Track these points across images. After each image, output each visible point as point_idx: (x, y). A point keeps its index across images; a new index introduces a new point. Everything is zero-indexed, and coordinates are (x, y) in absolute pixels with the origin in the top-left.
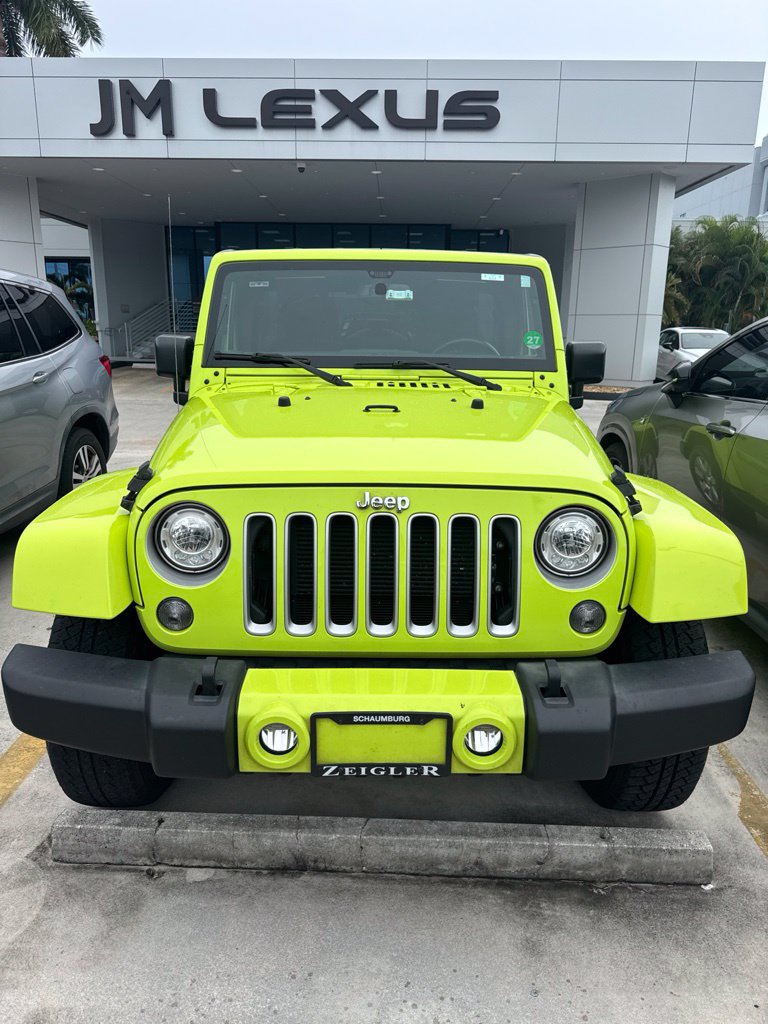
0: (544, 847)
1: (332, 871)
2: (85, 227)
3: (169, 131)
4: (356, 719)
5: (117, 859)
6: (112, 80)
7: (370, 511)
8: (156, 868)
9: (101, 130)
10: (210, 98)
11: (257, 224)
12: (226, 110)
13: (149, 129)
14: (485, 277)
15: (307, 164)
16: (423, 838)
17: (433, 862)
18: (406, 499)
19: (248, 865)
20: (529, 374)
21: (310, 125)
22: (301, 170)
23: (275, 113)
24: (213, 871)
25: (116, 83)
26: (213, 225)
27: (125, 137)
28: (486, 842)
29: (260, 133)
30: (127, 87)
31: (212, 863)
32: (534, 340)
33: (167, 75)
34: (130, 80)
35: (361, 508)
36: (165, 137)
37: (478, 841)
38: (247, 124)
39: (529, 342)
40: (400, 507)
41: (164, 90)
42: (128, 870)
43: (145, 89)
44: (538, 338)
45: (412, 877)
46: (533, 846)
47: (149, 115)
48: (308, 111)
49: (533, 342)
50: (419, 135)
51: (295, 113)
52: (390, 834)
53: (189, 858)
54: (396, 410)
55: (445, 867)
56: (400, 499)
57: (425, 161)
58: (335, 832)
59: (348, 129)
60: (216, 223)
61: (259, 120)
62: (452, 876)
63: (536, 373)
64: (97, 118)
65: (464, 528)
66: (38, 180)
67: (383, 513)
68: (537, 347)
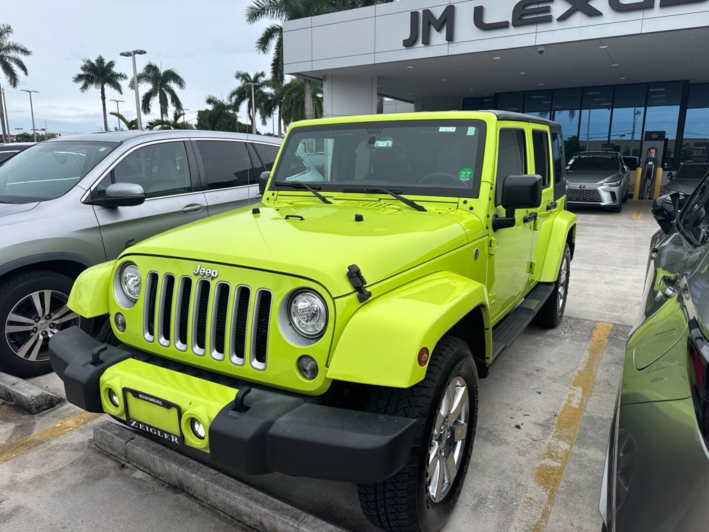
0: (294, 527)
1: (195, 498)
2: (412, 102)
3: (450, 38)
4: (140, 396)
5: (115, 453)
6: (418, 11)
7: (199, 277)
8: (127, 464)
9: (409, 43)
10: (479, 12)
11: (524, 92)
12: (488, 19)
13: (438, 38)
14: (442, 129)
15: (546, 48)
16: (233, 495)
17: (239, 513)
18: (216, 271)
19: (161, 478)
20: (455, 199)
21: (548, 20)
22: (541, 52)
23: (522, 15)
24: (147, 475)
25: (421, 12)
26: (494, 95)
27: (423, 45)
28: (264, 510)
29: (512, 30)
30: (427, 13)
31: (148, 471)
32: (466, 174)
33: (452, 2)
34: (429, 9)
35: (196, 275)
36: (447, 42)
37: (260, 508)
38: (503, 26)
39: (462, 176)
40: (213, 275)
41: (450, 12)
42: (116, 461)
43: (438, 13)
44: (470, 173)
45: (230, 518)
46: (288, 524)
47: (439, 30)
48: (548, 10)
49: (465, 175)
50: (638, 15)
51: (538, 13)
52: (220, 486)
53: (140, 465)
54: (302, 219)
55: (245, 518)
56: (213, 271)
57: (641, 34)
58: (196, 473)
59: (578, 19)
60: (496, 94)
61: (510, 21)
62: (249, 527)
63: (461, 199)
64: (407, 35)
65: (244, 293)
66: (378, 77)
67: (205, 279)
68: (467, 179)
